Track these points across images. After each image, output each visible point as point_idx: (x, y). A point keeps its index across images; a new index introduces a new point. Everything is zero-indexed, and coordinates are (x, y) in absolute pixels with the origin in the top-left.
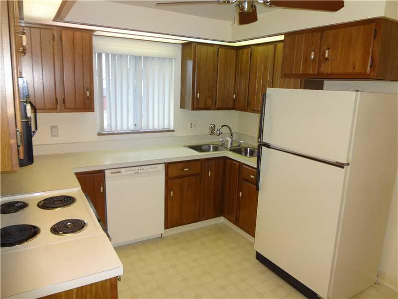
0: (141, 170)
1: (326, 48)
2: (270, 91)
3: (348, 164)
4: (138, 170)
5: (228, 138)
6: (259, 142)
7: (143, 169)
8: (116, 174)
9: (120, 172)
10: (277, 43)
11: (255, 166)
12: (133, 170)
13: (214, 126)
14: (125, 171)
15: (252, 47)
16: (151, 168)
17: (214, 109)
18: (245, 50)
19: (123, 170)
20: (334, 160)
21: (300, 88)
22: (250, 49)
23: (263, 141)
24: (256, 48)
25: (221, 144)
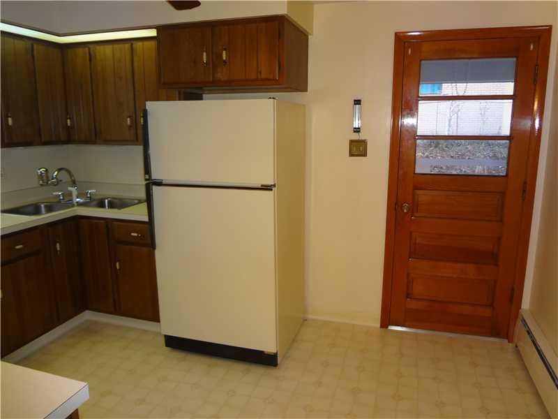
1: (220, 48)
2: (150, 106)
3: (274, 186)
5: (70, 188)
6: (146, 180)
10: (134, 42)
11: (146, 219)
13: (47, 170)
15: (91, 46)
17: (38, 145)
18: (80, 51)
20: (258, 184)
21: (179, 100)
22: (87, 49)
23: (153, 178)
24: (99, 48)
25: (57, 200)
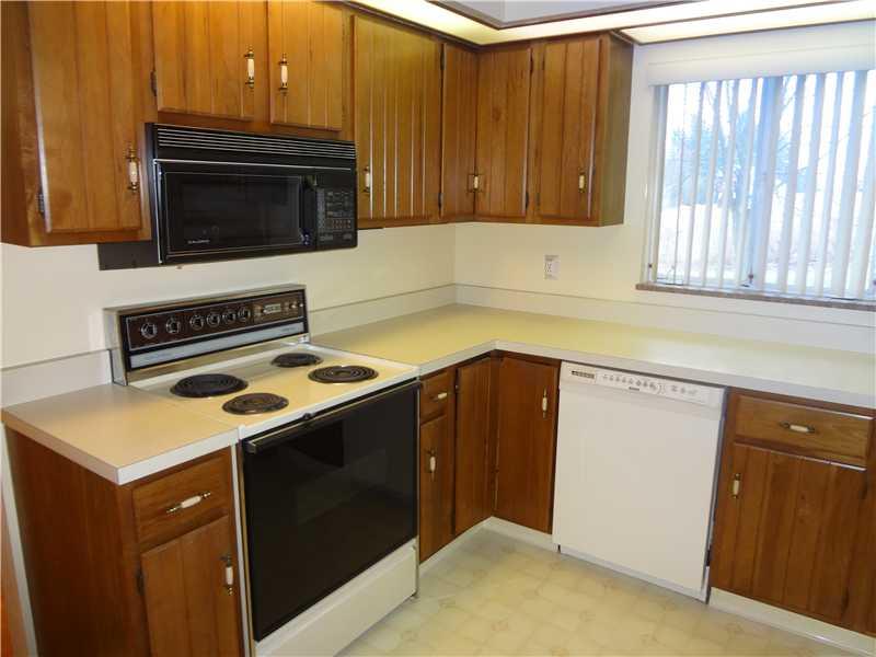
0: (645, 385)
4: (639, 383)
7: (652, 386)
8: (583, 379)
9: (592, 376)
12: (624, 381)
14: (605, 378)
16: (674, 389)
19: (600, 373)
